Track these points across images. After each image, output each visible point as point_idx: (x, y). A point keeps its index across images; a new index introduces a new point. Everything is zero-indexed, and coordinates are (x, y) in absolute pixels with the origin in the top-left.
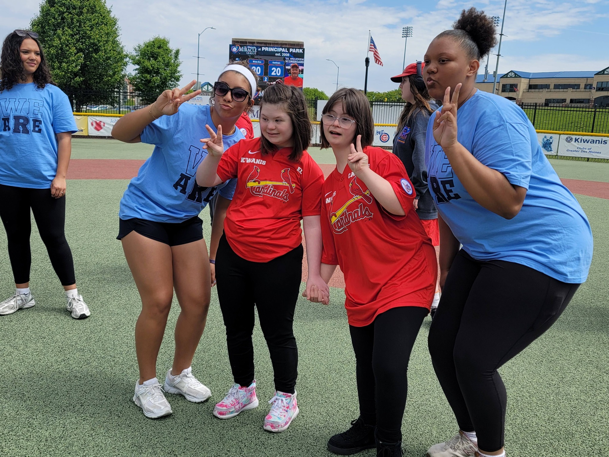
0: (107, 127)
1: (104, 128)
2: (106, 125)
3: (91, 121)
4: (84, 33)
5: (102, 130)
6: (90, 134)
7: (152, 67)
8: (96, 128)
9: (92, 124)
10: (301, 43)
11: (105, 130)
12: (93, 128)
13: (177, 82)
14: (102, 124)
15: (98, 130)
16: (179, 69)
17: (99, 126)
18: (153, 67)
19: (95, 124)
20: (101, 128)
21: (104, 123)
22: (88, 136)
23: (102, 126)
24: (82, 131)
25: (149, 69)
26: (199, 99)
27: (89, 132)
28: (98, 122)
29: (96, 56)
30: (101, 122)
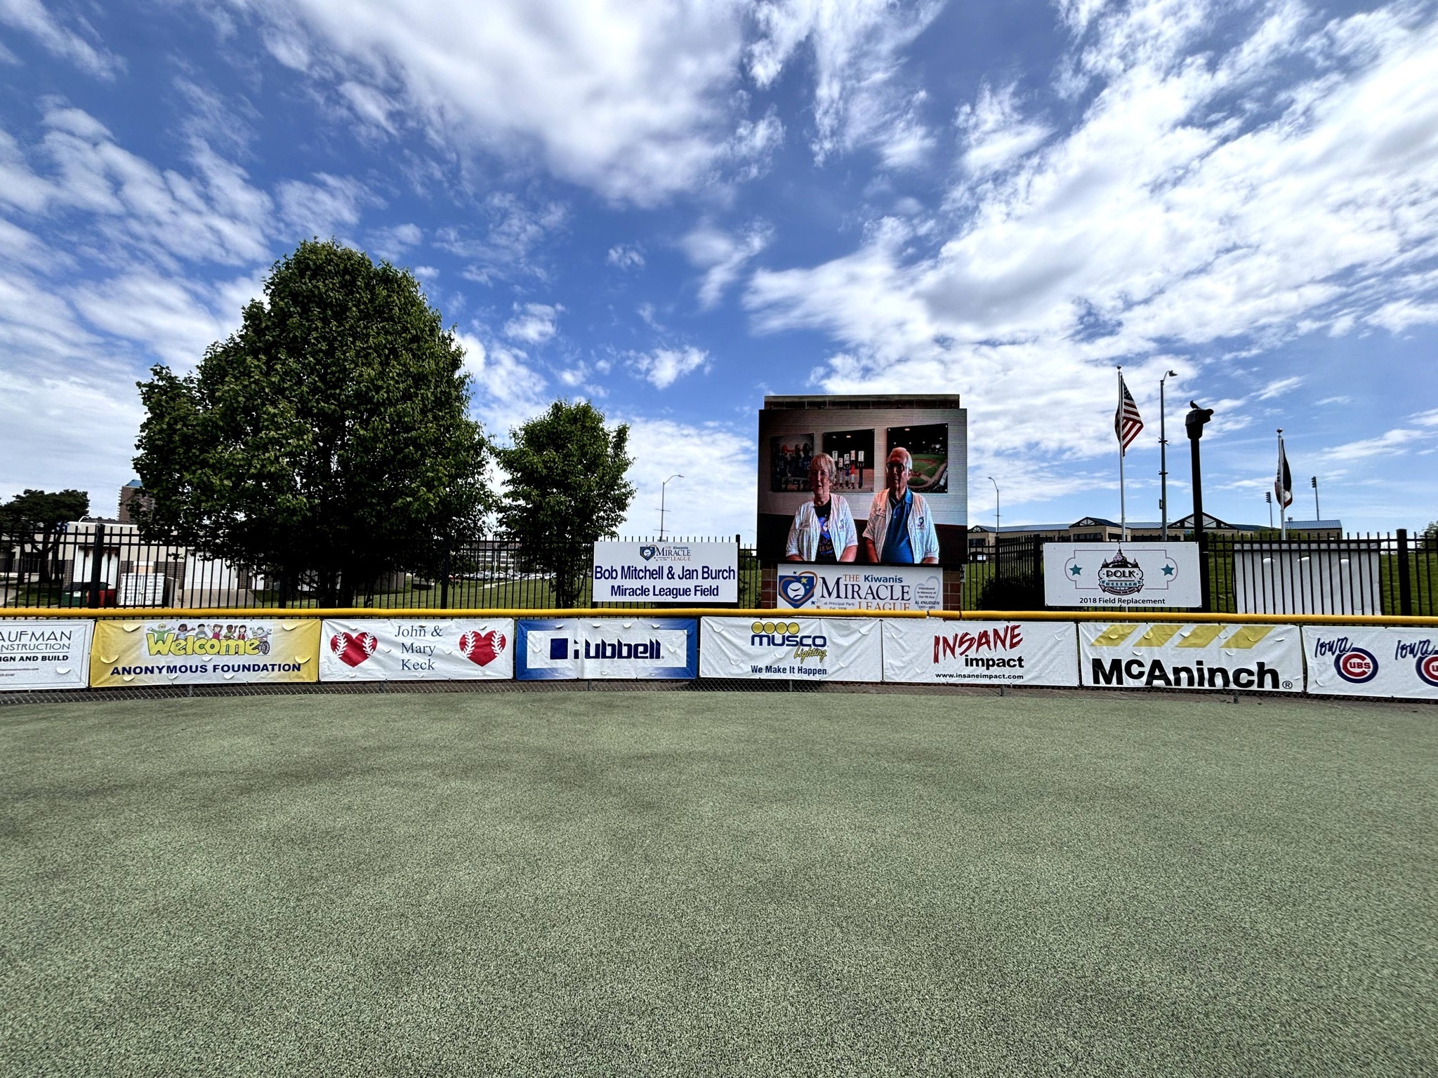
0: (380, 653)
1: (375, 654)
2: (379, 646)
3: (332, 636)
4: (340, 372)
5: (365, 664)
6: (326, 675)
7: (546, 467)
8: (346, 658)
9: (334, 645)
10: (952, 398)
11: (378, 662)
12: (335, 657)
13: (621, 513)
14: (368, 642)
15: (353, 663)
16: (626, 476)
17: (355, 650)
18: (550, 469)
19: (342, 644)
20: (365, 656)
21: (375, 639)
22: (319, 682)
23: (368, 650)
24: (297, 667)
25: (537, 472)
26: (681, 553)
27: (324, 668)
28: (354, 635)
29: (362, 432)
30: (364, 635)
